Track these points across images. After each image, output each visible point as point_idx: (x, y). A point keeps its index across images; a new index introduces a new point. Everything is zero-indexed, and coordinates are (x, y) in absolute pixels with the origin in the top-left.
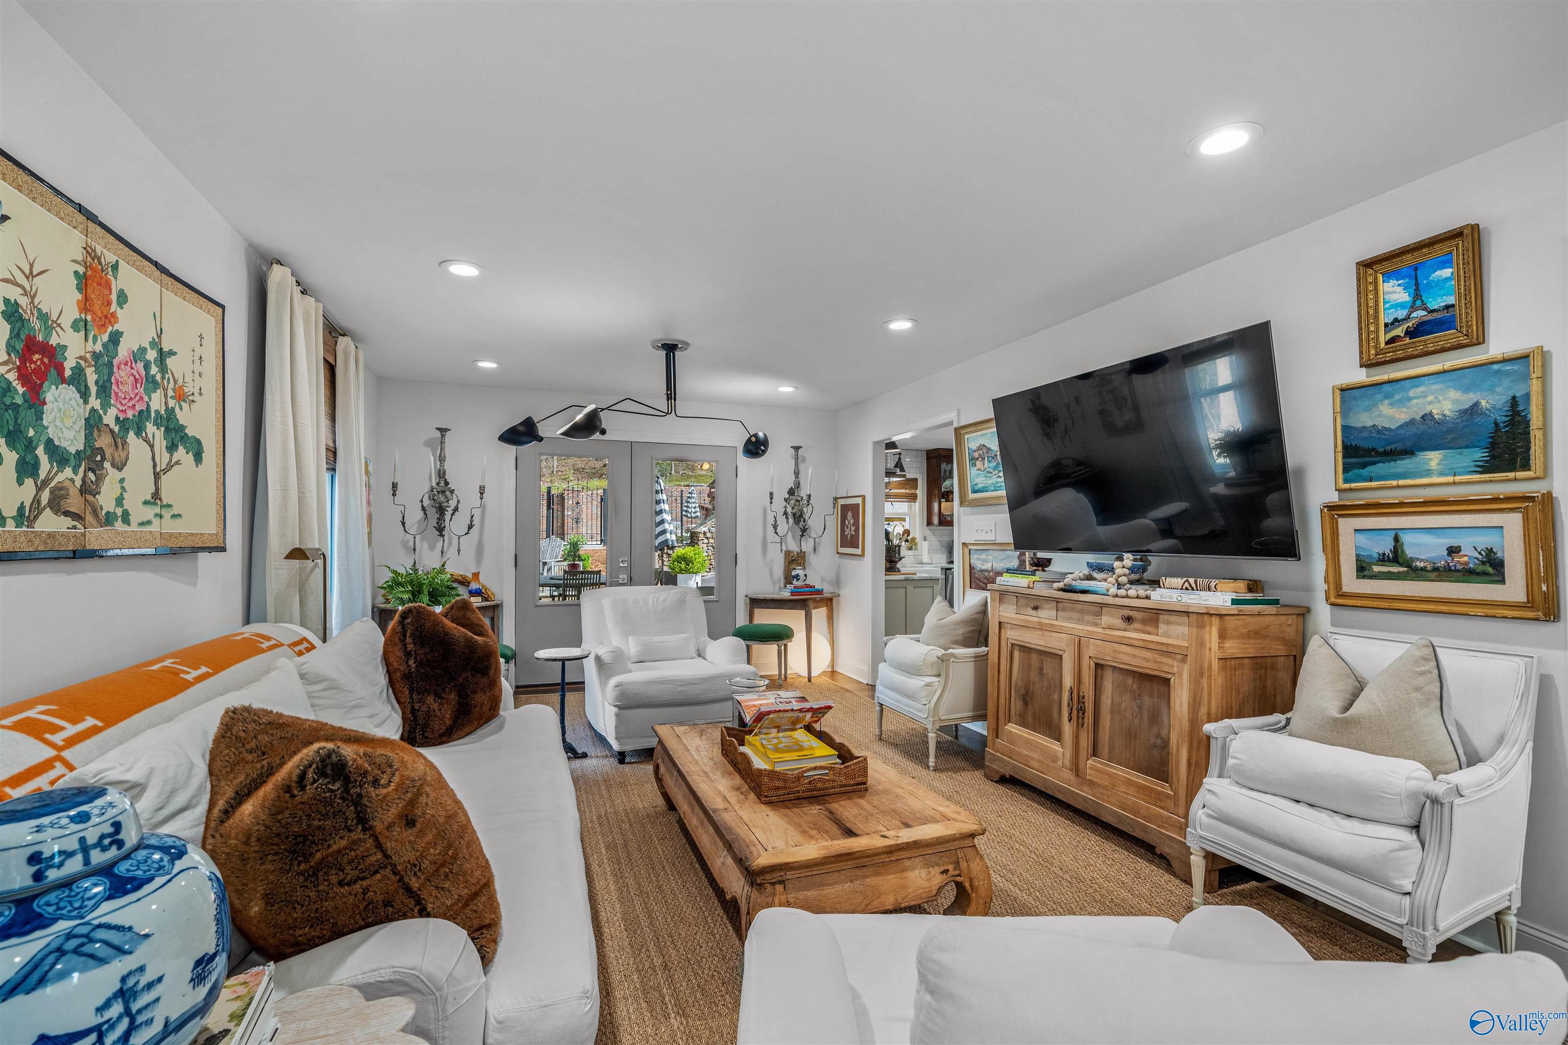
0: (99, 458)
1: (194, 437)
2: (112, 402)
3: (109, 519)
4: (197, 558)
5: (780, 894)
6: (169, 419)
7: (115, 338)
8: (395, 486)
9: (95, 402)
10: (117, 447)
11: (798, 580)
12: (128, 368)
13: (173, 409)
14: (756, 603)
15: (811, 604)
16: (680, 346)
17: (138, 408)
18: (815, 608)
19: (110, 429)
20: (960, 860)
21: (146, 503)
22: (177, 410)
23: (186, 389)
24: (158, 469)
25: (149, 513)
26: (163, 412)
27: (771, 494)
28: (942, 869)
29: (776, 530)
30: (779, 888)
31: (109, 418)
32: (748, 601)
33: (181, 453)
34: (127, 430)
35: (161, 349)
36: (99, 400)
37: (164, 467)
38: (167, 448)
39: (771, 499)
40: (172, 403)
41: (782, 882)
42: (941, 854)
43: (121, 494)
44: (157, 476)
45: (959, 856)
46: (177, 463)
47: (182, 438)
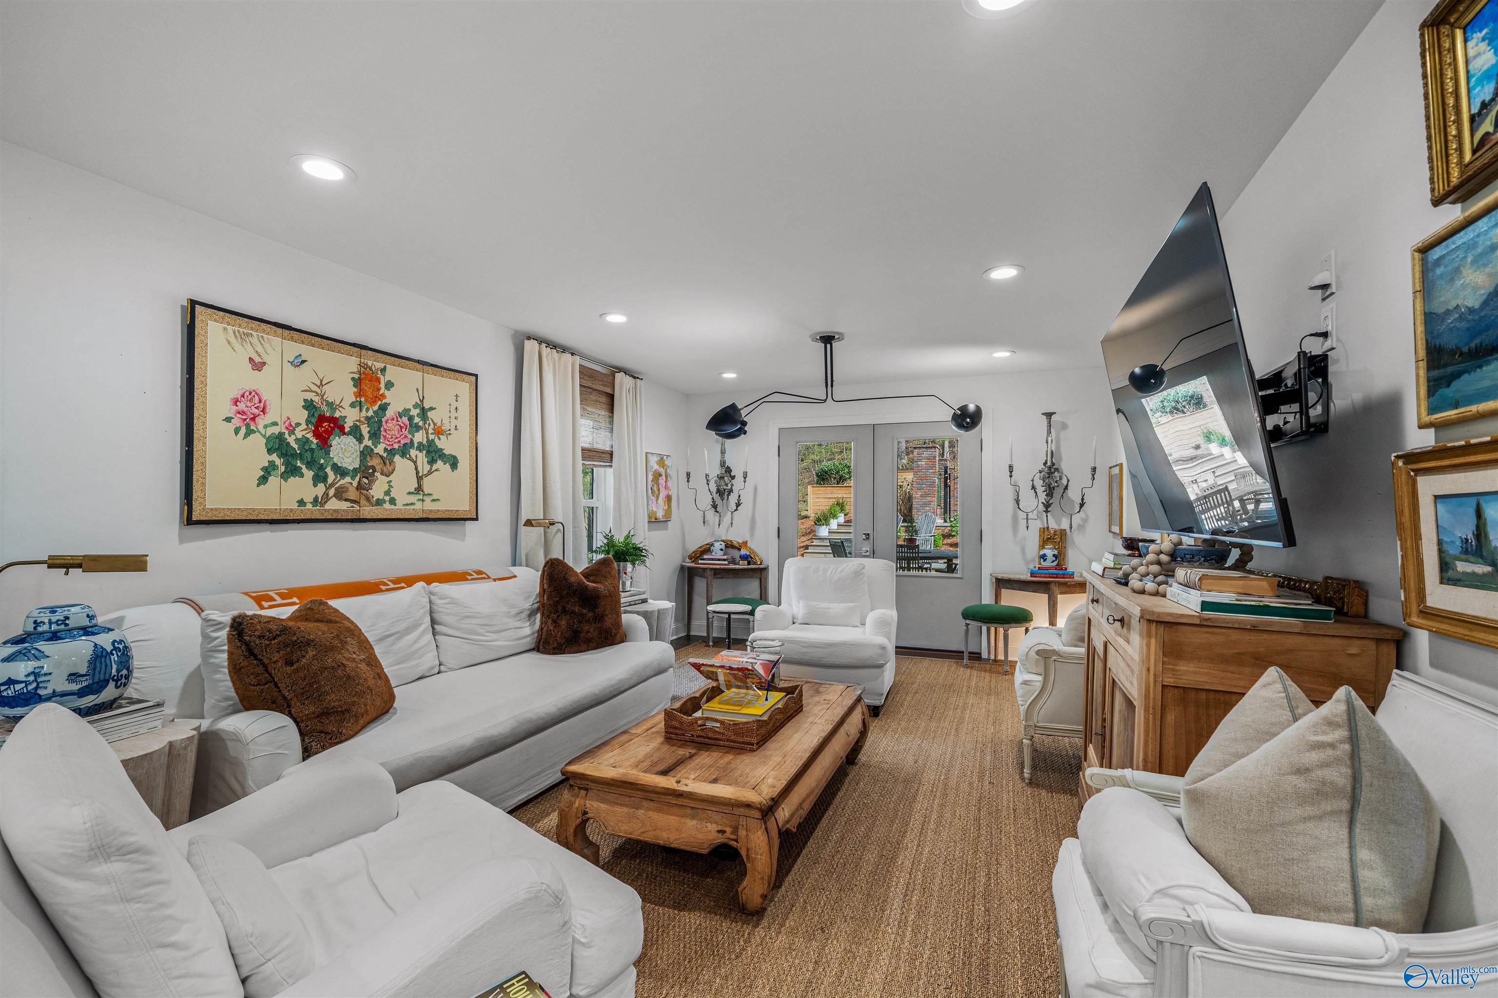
0: (371, 471)
1: (449, 455)
2: (381, 441)
3: (379, 502)
4: (465, 524)
5: (581, 798)
6: (429, 446)
7: (384, 408)
8: (688, 475)
9: (367, 442)
10: (385, 463)
11: (1045, 560)
12: (395, 422)
13: (433, 440)
14: (1001, 583)
15: (1055, 589)
16: (836, 337)
17: (403, 442)
18: (1062, 593)
19: (380, 456)
20: (740, 827)
21: (409, 493)
22: (436, 440)
23: (443, 428)
24: (420, 474)
25: (413, 498)
26: (425, 442)
27: (1011, 467)
28: (720, 828)
29: (1018, 505)
30: (583, 792)
31: (380, 449)
32: (994, 581)
33: (439, 464)
34: (394, 455)
35: (423, 408)
36: (371, 441)
37: (425, 472)
38: (428, 462)
39: (1011, 472)
40: (431, 437)
41: (587, 790)
42: (723, 815)
43: (389, 489)
44: (419, 479)
45: (741, 823)
46: (436, 470)
47: (440, 456)
